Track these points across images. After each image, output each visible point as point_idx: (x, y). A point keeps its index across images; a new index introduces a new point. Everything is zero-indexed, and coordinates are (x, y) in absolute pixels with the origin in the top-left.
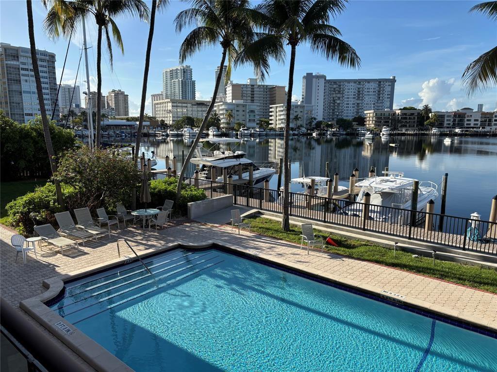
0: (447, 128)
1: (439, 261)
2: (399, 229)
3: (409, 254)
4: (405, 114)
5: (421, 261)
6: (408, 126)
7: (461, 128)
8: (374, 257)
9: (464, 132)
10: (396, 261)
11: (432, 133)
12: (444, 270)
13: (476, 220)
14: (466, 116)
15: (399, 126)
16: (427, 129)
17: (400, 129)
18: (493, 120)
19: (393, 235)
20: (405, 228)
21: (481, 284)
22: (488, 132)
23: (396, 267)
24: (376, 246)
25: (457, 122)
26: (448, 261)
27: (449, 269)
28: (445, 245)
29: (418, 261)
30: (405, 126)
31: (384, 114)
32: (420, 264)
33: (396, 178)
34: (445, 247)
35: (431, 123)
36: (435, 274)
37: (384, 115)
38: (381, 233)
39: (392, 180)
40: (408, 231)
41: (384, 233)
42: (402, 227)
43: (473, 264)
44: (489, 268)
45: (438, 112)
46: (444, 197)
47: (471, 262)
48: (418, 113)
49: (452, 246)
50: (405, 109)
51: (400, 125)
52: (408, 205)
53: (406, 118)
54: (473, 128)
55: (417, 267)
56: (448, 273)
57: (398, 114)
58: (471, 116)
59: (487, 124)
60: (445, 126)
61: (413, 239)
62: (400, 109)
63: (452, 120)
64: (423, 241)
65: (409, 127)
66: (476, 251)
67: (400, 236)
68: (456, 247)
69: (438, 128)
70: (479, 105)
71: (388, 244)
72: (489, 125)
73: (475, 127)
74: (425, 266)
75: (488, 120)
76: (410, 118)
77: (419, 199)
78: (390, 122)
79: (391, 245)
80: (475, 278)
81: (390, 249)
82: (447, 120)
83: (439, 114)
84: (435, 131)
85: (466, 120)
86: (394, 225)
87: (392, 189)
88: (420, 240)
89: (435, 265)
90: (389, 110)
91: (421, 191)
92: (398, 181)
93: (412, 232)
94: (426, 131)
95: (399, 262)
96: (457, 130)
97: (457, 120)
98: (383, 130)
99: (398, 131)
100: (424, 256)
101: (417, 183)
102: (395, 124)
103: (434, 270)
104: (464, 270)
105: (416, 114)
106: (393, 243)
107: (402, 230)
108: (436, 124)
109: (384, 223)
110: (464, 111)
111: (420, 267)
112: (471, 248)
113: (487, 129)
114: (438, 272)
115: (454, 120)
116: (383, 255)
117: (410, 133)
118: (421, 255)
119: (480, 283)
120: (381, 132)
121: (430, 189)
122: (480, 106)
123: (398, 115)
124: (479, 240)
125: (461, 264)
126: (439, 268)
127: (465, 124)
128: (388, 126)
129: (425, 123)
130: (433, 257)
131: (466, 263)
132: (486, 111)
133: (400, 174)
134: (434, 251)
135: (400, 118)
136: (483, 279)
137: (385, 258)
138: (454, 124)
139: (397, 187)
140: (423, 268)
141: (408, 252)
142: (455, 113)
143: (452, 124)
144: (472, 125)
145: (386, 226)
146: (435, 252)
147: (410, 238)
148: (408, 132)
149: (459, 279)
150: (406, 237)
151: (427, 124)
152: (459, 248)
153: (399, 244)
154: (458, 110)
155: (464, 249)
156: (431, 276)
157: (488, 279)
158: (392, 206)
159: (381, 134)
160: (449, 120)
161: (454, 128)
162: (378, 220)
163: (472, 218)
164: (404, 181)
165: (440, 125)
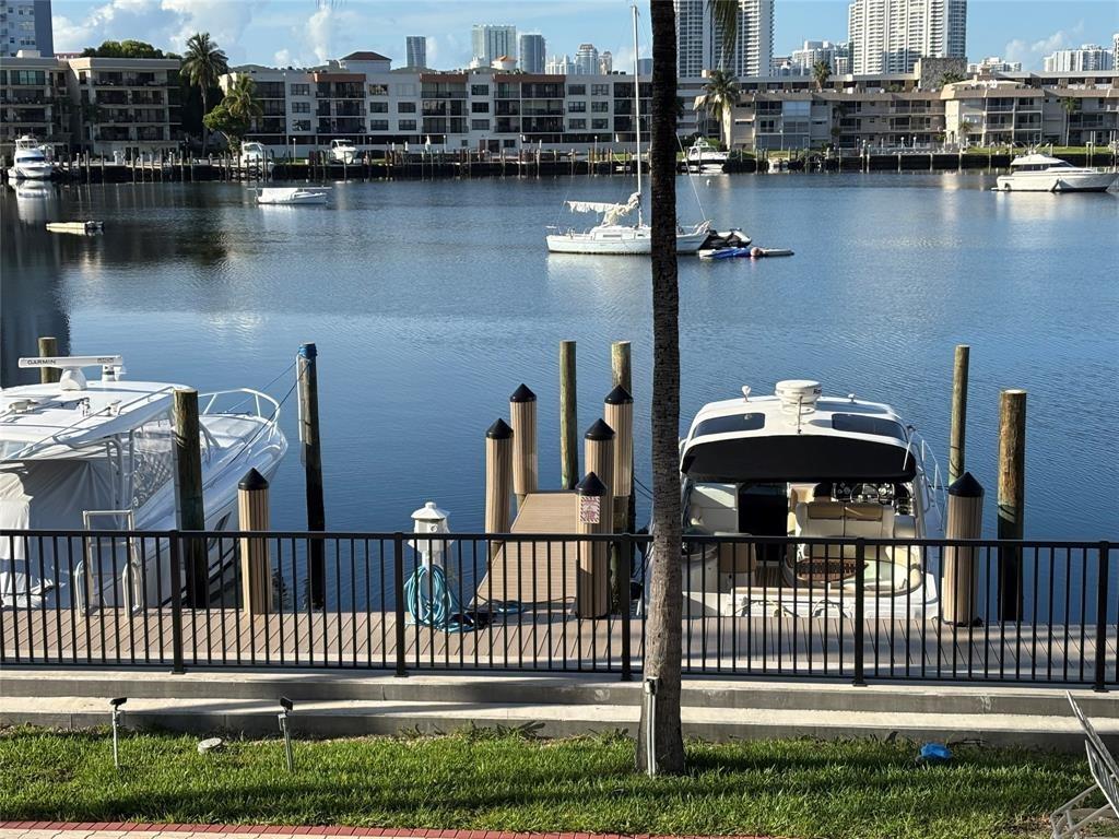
0: (301, 140)
1: (309, 745)
2: (125, 632)
3: (184, 739)
4: (115, 77)
5: (235, 765)
6: (133, 132)
7: (353, 141)
8: (20, 795)
9: (366, 160)
10: (126, 790)
11: (244, 165)
12: (333, 780)
13: (430, 537)
14: (366, 89)
15: (93, 134)
16: (219, 150)
17: (98, 148)
18: (469, 107)
19: (104, 664)
20: (153, 622)
21: (476, 807)
22: (455, 157)
23: (128, 816)
24: (24, 734)
25: (334, 117)
26: (346, 734)
27: (350, 771)
28: (326, 665)
29: (225, 765)
30: (120, 134)
31: (16, 74)
32: (231, 780)
33: (89, 384)
34: (330, 678)
35: (232, 120)
36: (296, 811)
37: (16, 81)
38: (46, 664)
39: (65, 397)
40: (169, 636)
41: (60, 664)
42: (139, 620)
43: (441, 727)
44: (501, 729)
45: (256, 70)
46: (313, 452)
47: (432, 720)
48: (173, 74)
49: (355, 666)
50: (108, 51)
51: (95, 130)
52: (160, 508)
53: (119, 97)
54: (399, 140)
55: (219, 795)
56: (347, 790)
57: (82, 74)
58: (385, 87)
59: (448, 124)
60: (290, 131)
61: (196, 665)
62: (89, 53)
63: (315, 106)
64: (239, 666)
65: (141, 138)
66: (447, 669)
67: (133, 665)
68: (371, 669)
69: (265, 141)
70: (409, 40)
71: (83, 716)
72: (457, 127)
73: (407, 138)
74: (255, 779)
75: (448, 106)
76: (137, 98)
77: (207, 476)
78: (49, 113)
79: (97, 718)
80: (451, 786)
81: (94, 737)
82: (297, 108)
83: (260, 78)
84: (253, 155)
85: (367, 107)
86: (102, 616)
87: (71, 443)
88: (224, 666)
89: (295, 768)
90: (36, 55)
91: (208, 436)
92: (99, 401)
93: (187, 635)
94: (216, 156)
95: (140, 787)
96: (342, 153)
97: (333, 107)
98: (20, 153)
99: (94, 157)
100: (250, 737)
101: (189, 404)
102: (73, 129)
103: (291, 792)
104: (409, 763)
105: (164, 78)
106: (103, 705)
107: (139, 634)
108: (254, 125)
109: (52, 615)
110: (357, 68)
111: (233, 794)
112: (425, 659)
113: (452, 144)
114: (308, 799)
115: (324, 109)
116: (64, 775)
117: (149, 165)
118: (234, 735)
119: (472, 804)
120: (10, 163)
121: (248, 424)
122: (416, 46)
123: (83, 81)
124: (456, 618)
125: (396, 738)
126: (310, 778)
127: (368, 125)
128: (40, 135)
129: (208, 119)
130: (282, 736)
131: (416, 730)
132: (439, 69)
133: (105, 367)
134: (283, 703)
135: (93, 95)
136: (481, 782)
137: (75, 783)
138: (324, 125)
139: (92, 431)
140: (246, 794)
141: (176, 733)
142: (322, 72)
143: (315, 124)
144: (394, 130)
145: (67, 629)
146: (289, 706)
147: (179, 666)
148: (140, 165)
149: (394, 806)
150: (161, 665)
151: (216, 126)
152: (383, 669)
153: (133, 705)
154: (333, 64)
155: (402, 669)
156: (280, 823)
157: (498, 779)
158: (87, 525)
159: (11, 173)
160: (304, 108)
161: (327, 140)
162: (22, 602)
163: (417, 530)
164: (126, 398)
165: (271, 133)
